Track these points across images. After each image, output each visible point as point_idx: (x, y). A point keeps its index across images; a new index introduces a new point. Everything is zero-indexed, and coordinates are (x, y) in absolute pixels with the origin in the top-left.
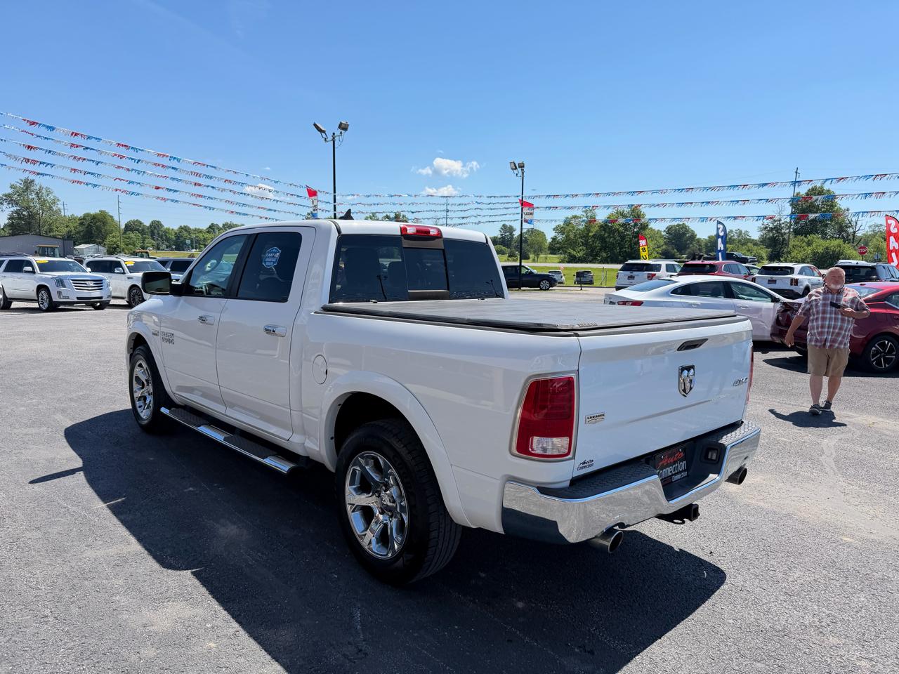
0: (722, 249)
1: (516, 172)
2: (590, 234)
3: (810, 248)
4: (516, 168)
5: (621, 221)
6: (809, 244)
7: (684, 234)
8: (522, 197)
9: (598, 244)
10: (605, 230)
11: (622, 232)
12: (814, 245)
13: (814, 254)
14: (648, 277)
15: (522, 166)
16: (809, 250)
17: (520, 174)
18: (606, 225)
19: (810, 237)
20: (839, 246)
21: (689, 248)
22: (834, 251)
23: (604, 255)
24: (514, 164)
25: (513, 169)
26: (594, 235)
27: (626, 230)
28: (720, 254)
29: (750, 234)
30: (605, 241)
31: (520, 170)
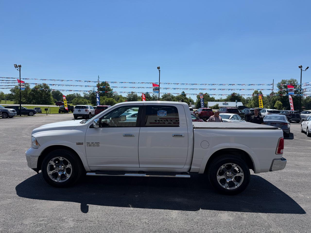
1: (17, 68)
2: (28, 93)
3: (104, 100)
4: (17, 67)
5: (40, 89)
6: (104, 99)
7: (58, 94)
8: (20, 79)
9: (31, 97)
10: (34, 92)
11: (41, 93)
12: (105, 99)
13: (106, 102)
15: (20, 66)
16: (104, 101)
17: (19, 69)
18: (34, 90)
19: (104, 97)
21: (61, 99)
22: (111, 101)
23: (34, 101)
24: (16, 65)
25: (15, 67)
26: (30, 93)
27: (43, 92)
28: (98, 103)
29: (81, 95)
30: (35, 96)
31: (19, 68)
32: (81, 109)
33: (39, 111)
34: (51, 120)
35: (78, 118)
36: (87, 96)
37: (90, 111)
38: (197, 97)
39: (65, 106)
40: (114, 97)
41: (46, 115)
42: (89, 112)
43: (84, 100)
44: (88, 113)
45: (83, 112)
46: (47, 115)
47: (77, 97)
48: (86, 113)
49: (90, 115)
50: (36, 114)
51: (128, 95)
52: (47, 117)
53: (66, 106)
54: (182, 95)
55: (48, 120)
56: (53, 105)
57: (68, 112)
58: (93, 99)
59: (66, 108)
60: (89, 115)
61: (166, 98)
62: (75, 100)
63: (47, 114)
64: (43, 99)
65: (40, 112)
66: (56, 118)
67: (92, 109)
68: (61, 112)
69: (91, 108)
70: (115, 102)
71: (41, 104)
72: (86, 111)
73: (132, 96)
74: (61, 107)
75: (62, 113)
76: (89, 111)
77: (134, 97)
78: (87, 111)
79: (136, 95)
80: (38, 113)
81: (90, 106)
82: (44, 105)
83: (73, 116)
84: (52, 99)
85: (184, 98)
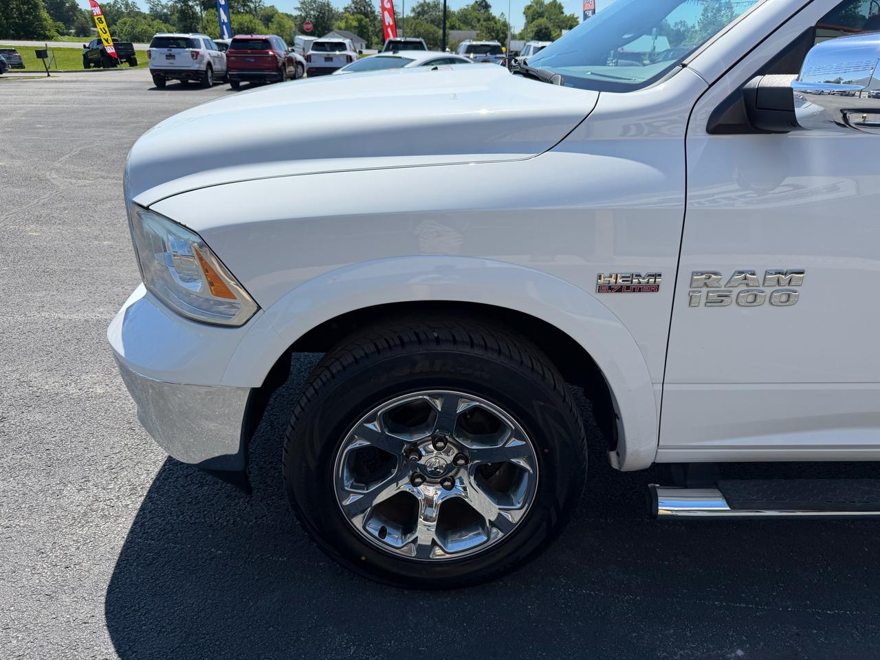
0: (226, 21)
14: (193, 56)
20: (251, 22)
28: (224, 27)
29: (138, 5)
32: (174, 51)
33: (14, 61)
34: (73, 93)
35: (168, 83)
36: (159, 9)
37: (207, 58)
38: (524, 13)
39: (105, 43)
40: (254, 13)
41: (46, 74)
42: (205, 61)
43: (155, 22)
44: (203, 67)
45: (182, 59)
46: (49, 75)
47: (129, 14)
48: (195, 66)
49: (210, 74)
50: (6, 71)
51: (299, 6)
52: (52, 81)
53: (107, 41)
54: (477, 7)
55: (64, 93)
56: (56, 40)
57: (116, 66)
58: (186, 19)
59: (110, 50)
60: (206, 72)
61: (426, 16)
62: (125, 23)
63: (48, 72)
64: (14, 18)
65: (20, 66)
66: (88, 85)
67: (212, 49)
68: (92, 65)
69: (209, 47)
70: (260, 28)
71: (14, 38)
72: (195, 55)
73: (313, 10)
74: (89, 48)
75: (97, 69)
76: (203, 56)
77: (320, 12)
78: (199, 57)
79: (328, 5)
80: (13, 68)
81: (204, 40)
82: (24, 40)
83: (151, 78)
84: (46, 20)
85: (485, 16)
